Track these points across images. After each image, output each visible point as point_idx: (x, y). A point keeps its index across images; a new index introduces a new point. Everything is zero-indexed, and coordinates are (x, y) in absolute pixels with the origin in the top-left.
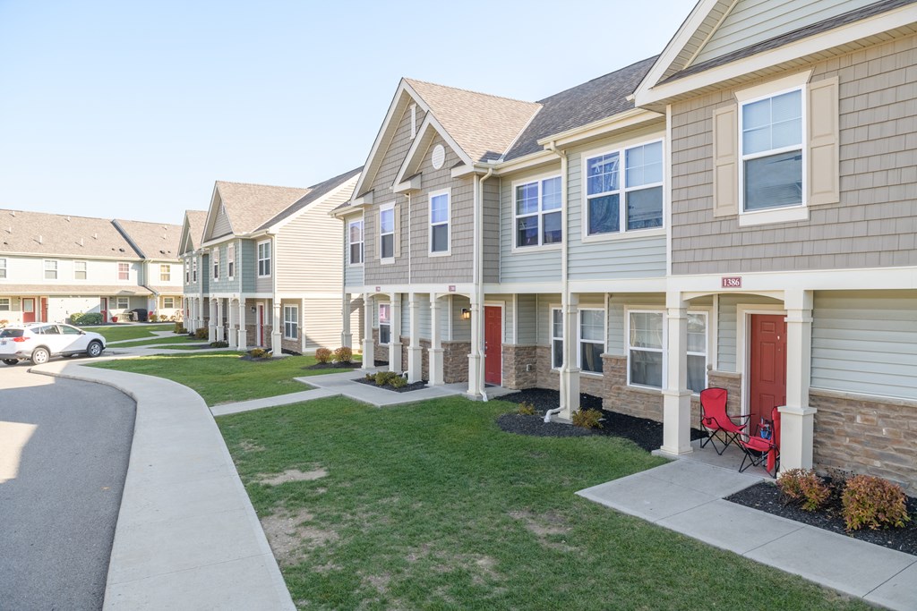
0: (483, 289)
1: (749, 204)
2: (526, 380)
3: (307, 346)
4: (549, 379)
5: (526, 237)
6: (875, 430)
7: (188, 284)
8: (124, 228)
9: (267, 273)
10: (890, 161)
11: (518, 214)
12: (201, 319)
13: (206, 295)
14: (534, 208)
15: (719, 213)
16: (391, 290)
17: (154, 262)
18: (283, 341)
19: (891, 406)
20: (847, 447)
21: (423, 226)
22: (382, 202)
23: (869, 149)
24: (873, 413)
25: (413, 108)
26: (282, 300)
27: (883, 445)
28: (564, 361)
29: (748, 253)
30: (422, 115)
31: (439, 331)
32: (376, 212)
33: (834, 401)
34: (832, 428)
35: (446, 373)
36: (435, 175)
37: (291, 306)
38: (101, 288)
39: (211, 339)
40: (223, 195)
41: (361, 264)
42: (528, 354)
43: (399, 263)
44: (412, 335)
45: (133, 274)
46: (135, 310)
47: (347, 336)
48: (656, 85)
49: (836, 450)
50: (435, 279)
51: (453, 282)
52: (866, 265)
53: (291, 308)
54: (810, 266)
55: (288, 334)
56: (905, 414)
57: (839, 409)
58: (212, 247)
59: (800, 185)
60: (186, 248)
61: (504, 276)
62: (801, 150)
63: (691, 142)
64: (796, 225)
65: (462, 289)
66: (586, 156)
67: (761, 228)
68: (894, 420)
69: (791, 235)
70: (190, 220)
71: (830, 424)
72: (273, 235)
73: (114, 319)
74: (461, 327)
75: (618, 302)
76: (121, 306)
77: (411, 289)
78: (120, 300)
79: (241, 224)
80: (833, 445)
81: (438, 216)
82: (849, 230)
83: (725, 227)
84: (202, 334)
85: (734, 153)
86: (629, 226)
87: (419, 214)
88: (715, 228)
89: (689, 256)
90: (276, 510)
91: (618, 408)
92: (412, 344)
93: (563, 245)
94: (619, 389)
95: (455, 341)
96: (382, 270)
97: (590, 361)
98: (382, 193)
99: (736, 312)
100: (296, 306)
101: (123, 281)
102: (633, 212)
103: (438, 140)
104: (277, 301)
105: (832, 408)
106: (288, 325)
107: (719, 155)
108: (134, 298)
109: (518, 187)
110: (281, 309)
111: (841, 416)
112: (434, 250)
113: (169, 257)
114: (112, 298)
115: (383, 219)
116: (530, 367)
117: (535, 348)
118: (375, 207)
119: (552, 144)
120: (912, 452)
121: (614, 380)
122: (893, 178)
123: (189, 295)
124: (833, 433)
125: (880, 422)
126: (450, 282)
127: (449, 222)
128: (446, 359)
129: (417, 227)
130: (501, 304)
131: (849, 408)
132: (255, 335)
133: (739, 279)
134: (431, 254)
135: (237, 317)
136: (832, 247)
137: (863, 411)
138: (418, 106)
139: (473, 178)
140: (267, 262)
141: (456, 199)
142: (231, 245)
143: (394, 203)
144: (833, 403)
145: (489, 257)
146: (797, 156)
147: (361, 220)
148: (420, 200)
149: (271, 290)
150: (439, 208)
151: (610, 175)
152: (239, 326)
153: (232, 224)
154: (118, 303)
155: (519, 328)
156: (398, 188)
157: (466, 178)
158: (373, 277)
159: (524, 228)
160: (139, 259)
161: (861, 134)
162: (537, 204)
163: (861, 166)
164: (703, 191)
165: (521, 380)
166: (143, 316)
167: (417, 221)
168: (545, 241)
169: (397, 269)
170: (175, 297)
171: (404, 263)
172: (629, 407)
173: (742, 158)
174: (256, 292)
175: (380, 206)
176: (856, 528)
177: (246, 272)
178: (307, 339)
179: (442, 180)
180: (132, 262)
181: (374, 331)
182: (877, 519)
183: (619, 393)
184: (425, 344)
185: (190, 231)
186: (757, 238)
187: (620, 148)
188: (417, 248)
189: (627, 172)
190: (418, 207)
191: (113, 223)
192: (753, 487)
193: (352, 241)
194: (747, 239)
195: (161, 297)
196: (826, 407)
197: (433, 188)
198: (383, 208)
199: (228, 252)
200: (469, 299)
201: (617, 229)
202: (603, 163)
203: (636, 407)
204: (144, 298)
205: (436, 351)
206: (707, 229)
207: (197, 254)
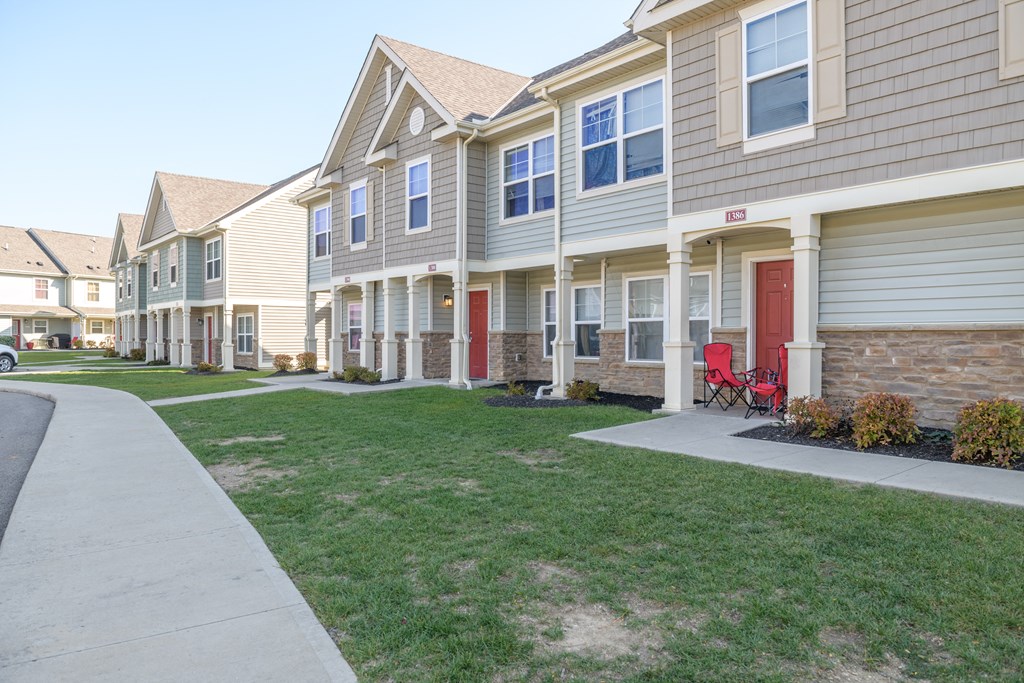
0: (467, 266)
1: (754, 130)
2: (515, 371)
3: (264, 360)
4: (541, 370)
5: (515, 206)
6: (884, 361)
7: (121, 300)
8: (42, 238)
9: (217, 276)
10: (897, 68)
11: (506, 181)
12: (137, 340)
13: (142, 312)
14: (524, 174)
15: (722, 142)
16: (362, 279)
17: (79, 278)
18: (236, 357)
19: (900, 333)
20: (857, 383)
21: (400, 202)
22: (352, 180)
23: (876, 57)
24: (882, 343)
25: (388, 70)
26: (235, 307)
27: (893, 376)
28: (557, 333)
29: (753, 181)
30: (398, 74)
31: (417, 320)
32: (345, 192)
33: (842, 335)
34: (841, 364)
35: (425, 367)
36: (413, 142)
37: (245, 315)
38: (14, 307)
39: (149, 358)
40: (164, 188)
41: (328, 256)
42: (518, 342)
43: (372, 247)
44: (387, 329)
45: (54, 293)
46: (56, 335)
47: (311, 341)
48: (655, 8)
49: (846, 388)
50: (414, 259)
51: (433, 260)
52: (873, 179)
53: (246, 316)
54: (817, 188)
55: (241, 349)
56: (914, 339)
57: (848, 344)
58: (149, 251)
59: (806, 103)
60: (119, 257)
61: (490, 252)
62: (807, 66)
63: (693, 70)
64: (802, 146)
65: (443, 267)
66: (582, 103)
67: (767, 154)
68: (903, 348)
69: (796, 157)
70: (124, 224)
71: (839, 360)
72: (224, 230)
73: (29, 346)
74: (443, 315)
75: (615, 271)
76: (38, 330)
77: (385, 275)
78: (37, 323)
79: (186, 220)
80: (842, 383)
81: (417, 187)
82: (856, 145)
83: (729, 157)
84: (138, 355)
85: (738, 76)
86: (628, 177)
87: (395, 188)
88: (719, 160)
89: (692, 193)
90: (225, 461)
91: (615, 388)
92: (386, 338)
93: (555, 211)
94: (617, 366)
95: (435, 331)
96: (352, 258)
97: (585, 346)
98: (353, 169)
99: (740, 262)
100: (252, 315)
101: (40, 300)
102: (631, 161)
103: (416, 102)
104: (229, 308)
105: (841, 344)
106: (241, 338)
107: (723, 79)
108: (54, 320)
109: (506, 152)
110: (234, 317)
111: (850, 351)
112: (411, 227)
113: (97, 274)
114: (27, 320)
115: (354, 199)
116: (520, 357)
117: (525, 335)
118: (344, 187)
119: (544, 90)
120: (922, 378)
121: (611, 358)
122: (900, 84)
123: (122, 314)
124: (842, 370)
125: (890, 352)
126: (429, 261)
127: (428, 193)
128: (425, 352)
129: (392, 203)
130: (487, 287)
131: (857, 341)
132: (202, 352)
133: (744, 212)
134: (408, 232)
135: (180, 329)
136: (839, 165)
137: (872, 342)
138: (394, 67)
139: (456, 141)
140: (217, 263)
141: (437, 166)
142: (174, 246)
143: (366, 179)
144: (842, 338)
145: (474, 231)
146: (802, 73)
147: (328, 205)
148: (396, 172)
149: (221, 295)
150: (417, 179)
151: (606, 123)
152: (182, 341)
153: (175, 220)
154: (34, 326)
155: (507, 312)
156: (370, 159)
157: (448, 140)
158: (341, 266)
159: (513, 198)
160: (61, 274)
161: (868, 42)
162: (527, 169)
163: (867, 76)
164: (705, 121)
165: (509, 370)
166: (65, 342)
167: (392, 196)
168: (536, 209)
169: (370, 255)
170: (106, 320)
171: (378, 246)
172: (629, 385)
173: (746, 80)
174: (203, 299)
175: (351, 185)
176: (866, 446)
177: (191, 276)
178: (264, 352)
179: (422, 147)
180: (52, 277)
181: (343, 336)
182: (889, 433)
183: (617, 372)
184: (401, 336)
185: (124, 236)
186: (763, 164)
187: (618, 91)
188: (393, 226)
189: (625, 117)
190: (394, 180)
191: (29, 233)
192: (760, 428)
193: (318, 231)
194: (751, 167)
195: (88, 320)
196: (835, 344)
197: (411, 157)
198: (354, 186)
199: (170, 253)
200: (451, 278)
201: (615, 181)
202: (599, 111)
203: (635, 385)
204: (67, 321)
205: (413, 342)
206: (710, 161)
207: (132, 263)
